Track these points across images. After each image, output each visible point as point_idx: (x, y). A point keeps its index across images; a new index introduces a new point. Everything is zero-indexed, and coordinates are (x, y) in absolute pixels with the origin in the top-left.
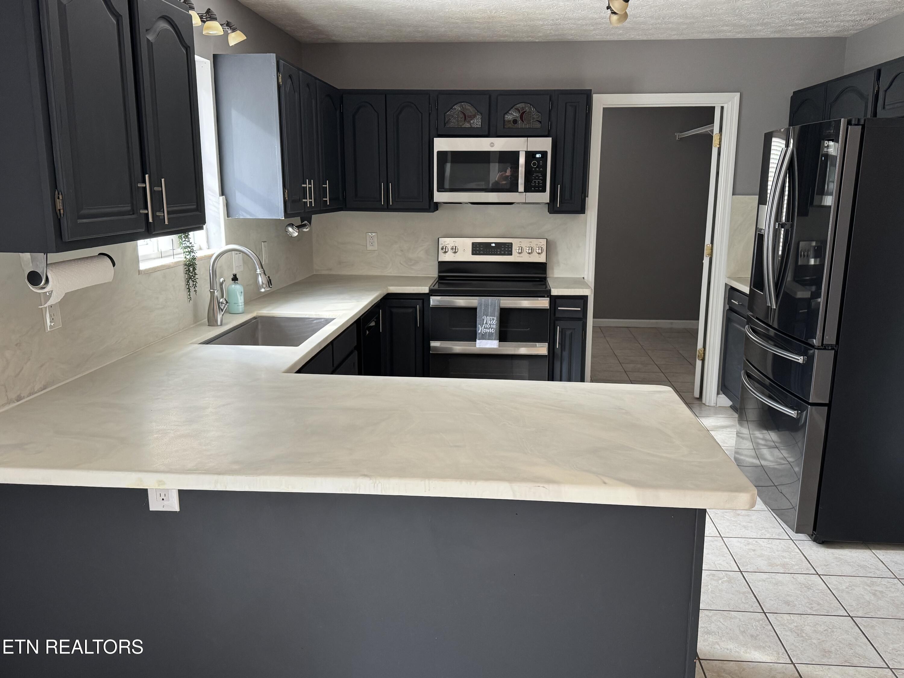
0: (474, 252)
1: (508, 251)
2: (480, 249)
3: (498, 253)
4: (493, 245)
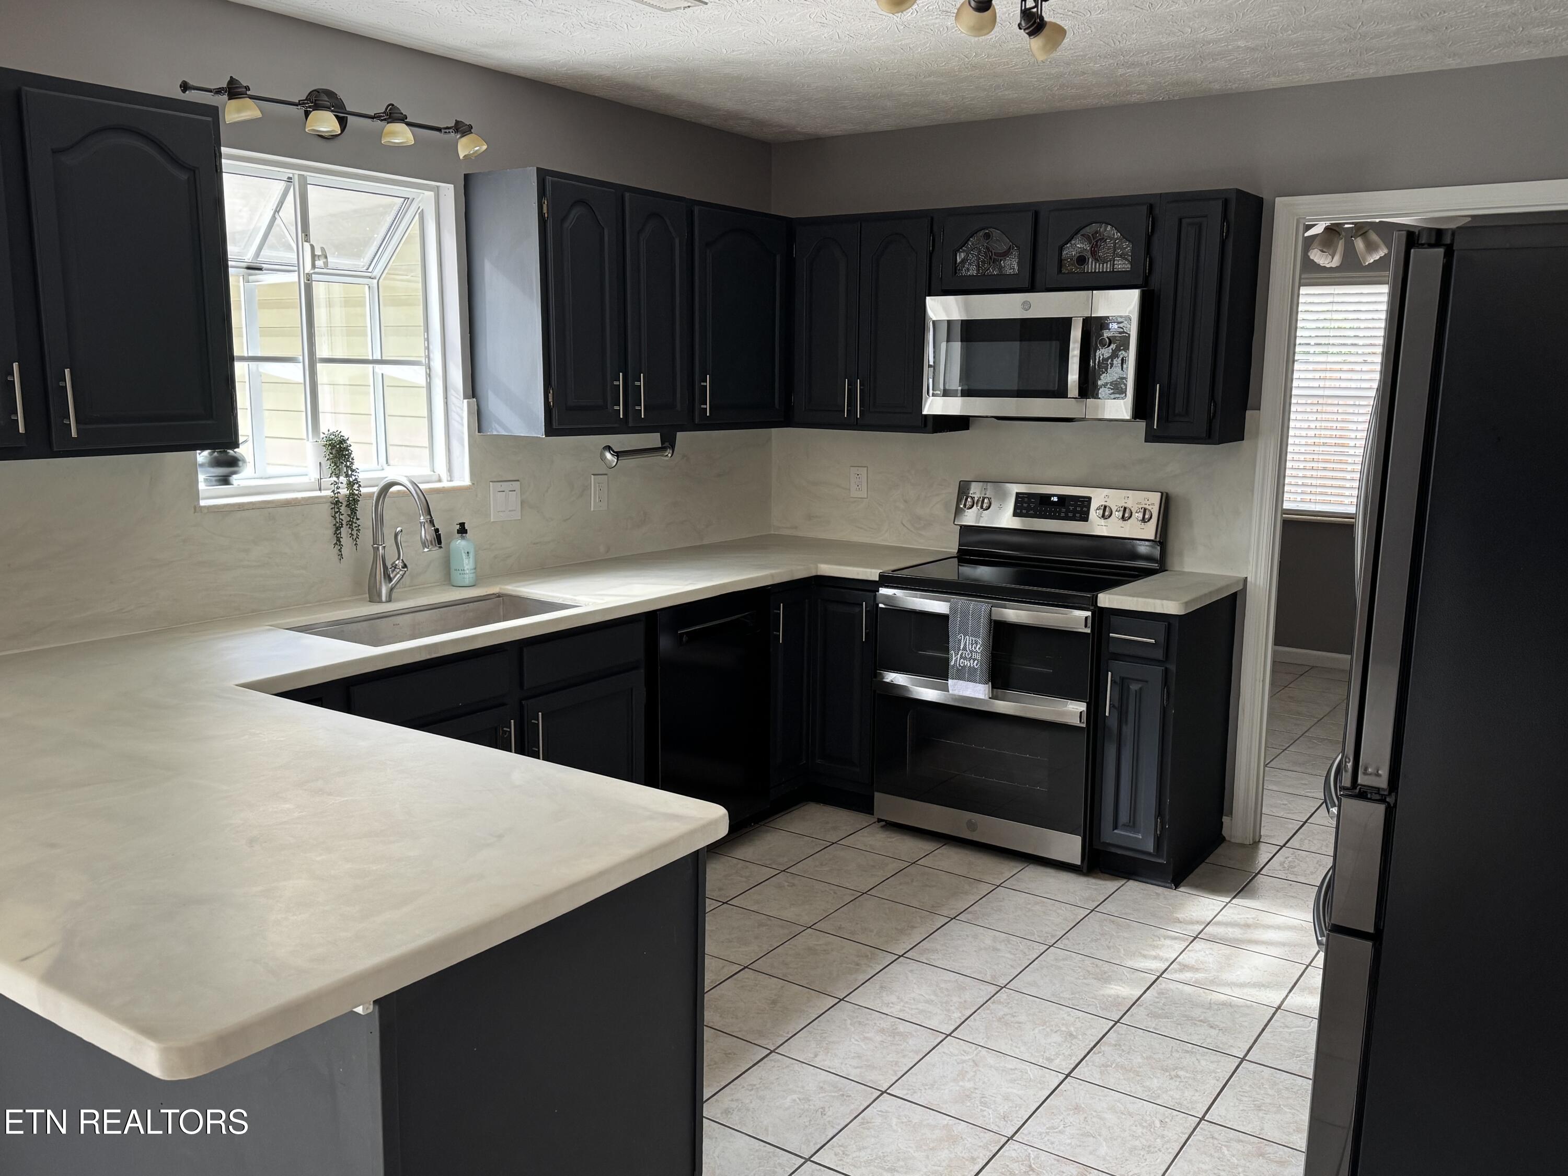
0: (1018, 511)
1: (1081, 512)
2: (1029, 506)
3: (1063, 515)
4: (1055, 499)
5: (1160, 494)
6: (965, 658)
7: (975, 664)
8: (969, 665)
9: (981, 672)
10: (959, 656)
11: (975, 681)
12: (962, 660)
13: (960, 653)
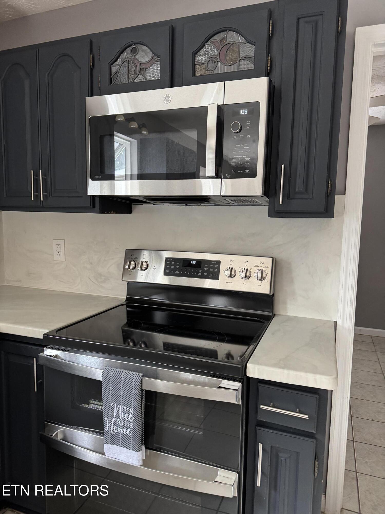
0: (167, 271)
1: (213, 273)
2: (175, 267)
3: (200, 274)
4: (194, 262)
5: (271, 259)
6: (119, 426)
7: (128, 432)
8: (122, 432)
9: (134, 440)
10: (113, 423)
11: (128, 448)
12: (115, 427)
13: (113, 420)
